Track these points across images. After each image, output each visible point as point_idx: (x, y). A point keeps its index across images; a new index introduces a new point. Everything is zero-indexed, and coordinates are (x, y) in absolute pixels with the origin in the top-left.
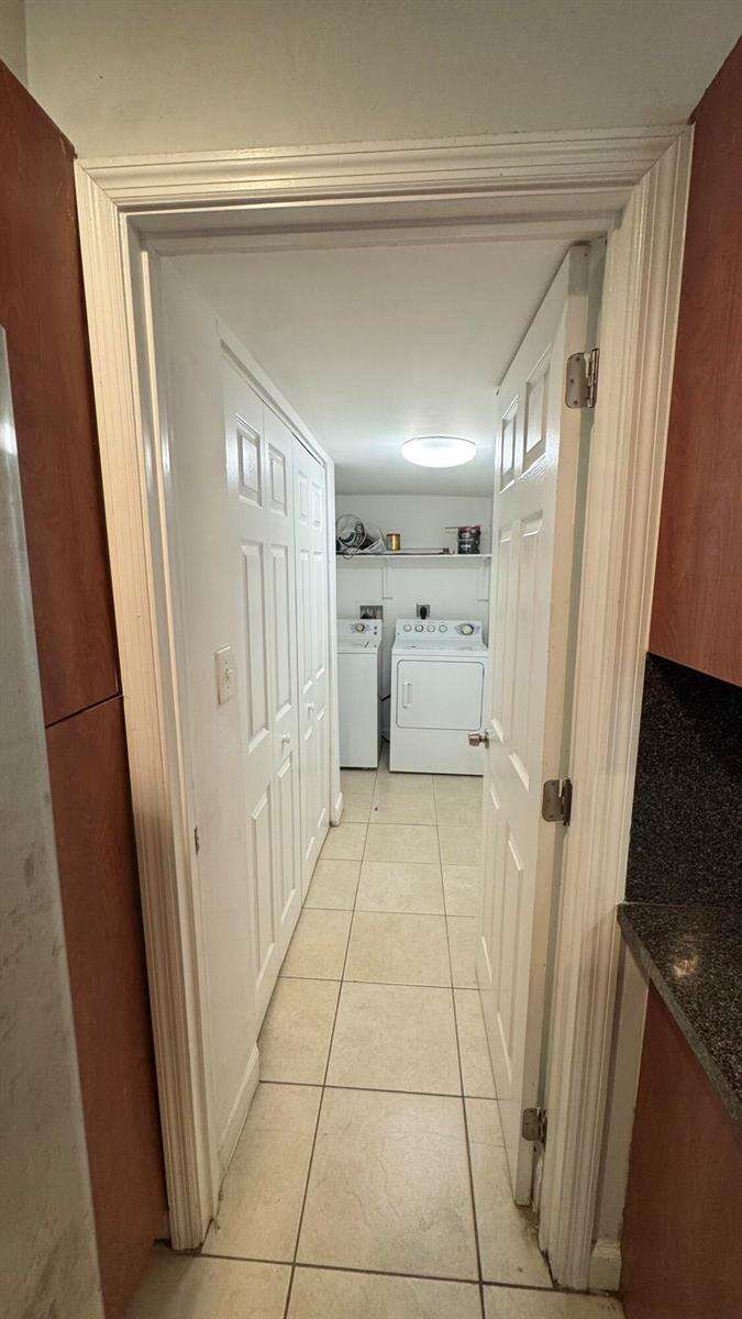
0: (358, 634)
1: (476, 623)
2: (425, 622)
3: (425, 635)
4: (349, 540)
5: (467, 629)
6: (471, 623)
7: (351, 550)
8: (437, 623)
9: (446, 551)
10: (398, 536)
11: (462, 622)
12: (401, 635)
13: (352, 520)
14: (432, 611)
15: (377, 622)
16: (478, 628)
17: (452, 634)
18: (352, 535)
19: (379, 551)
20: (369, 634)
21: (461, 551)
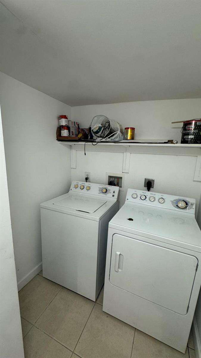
0: (101, 194)
1: (191, 200)
2: (148, 194)
3: (147, 203)
4: (97, 132)
5: (182, 204)
6: (187, 199)
7: (99, 139)
8: (158, 196)
9: (171, 142)
10: (133, 129)
11: (177, 198)
12: (129, 200)
13: (102, 119)
14: (156, 185)
15: (116, 189)
16: (192, 204)
17: (168, 206)
18: (100, 128)
19: (117, 140)
20: (110, 195)
21: (184, 141)
